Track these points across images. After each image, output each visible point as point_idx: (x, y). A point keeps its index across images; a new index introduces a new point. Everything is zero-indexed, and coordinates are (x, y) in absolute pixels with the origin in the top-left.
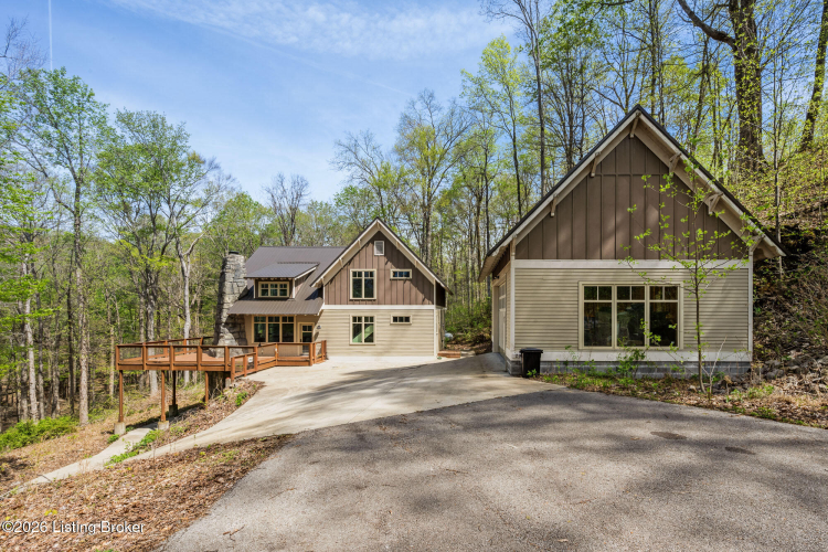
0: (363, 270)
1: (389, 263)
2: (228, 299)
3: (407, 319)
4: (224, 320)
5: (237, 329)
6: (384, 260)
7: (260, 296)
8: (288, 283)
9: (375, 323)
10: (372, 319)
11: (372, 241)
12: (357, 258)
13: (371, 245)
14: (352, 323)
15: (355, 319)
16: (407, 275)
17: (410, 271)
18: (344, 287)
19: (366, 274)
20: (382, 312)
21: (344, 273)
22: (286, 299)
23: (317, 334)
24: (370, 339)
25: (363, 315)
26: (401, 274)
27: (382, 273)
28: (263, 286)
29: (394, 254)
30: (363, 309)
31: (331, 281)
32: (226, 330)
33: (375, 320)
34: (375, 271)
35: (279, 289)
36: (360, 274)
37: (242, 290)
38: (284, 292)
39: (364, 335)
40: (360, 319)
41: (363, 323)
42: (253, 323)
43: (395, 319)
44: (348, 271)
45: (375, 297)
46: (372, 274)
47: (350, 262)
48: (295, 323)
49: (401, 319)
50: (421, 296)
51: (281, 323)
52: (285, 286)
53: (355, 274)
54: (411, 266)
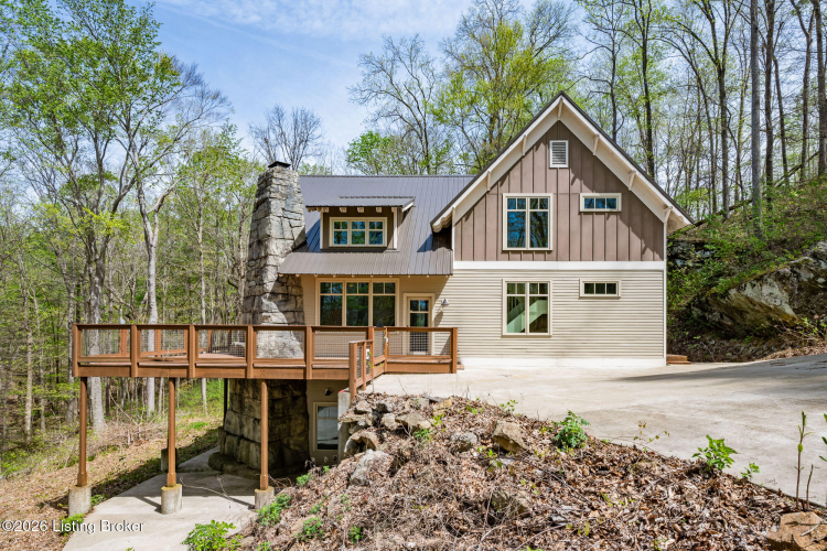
0: (528, 195)
1: (577, 181)
2: (276, 248)
3: (612, 288)
4: (270, 286)
5: (290, 307)
6: (565, 176)
7: (332, 243)
8: (384, 220)
9: (551, 294)
10: (544, 287)
11: (545, 140)
12: (516, 173)
13: (542, 146)
14: (505, 295)
15: (511, 288)
16: (612, 204)
17: (618, 196)
18: (492, 226)
19: (534, 202)
20: (564, 274)
21: (492, 201)
22: (382, 250)
23: (440, 315)
24: (540, 325)
25: (527, 280)
26: (601, 202)
27: (564, 200)
28: (337, 225)
29: (587, 165)
30: (528, 269)
31: (467, 215)
32: (274, 306)
33: (551, 289)
34: (551, 196)
35: (367, 230)
36: (522, 203)
37: (297, 232)
38: (377, 236)
39: (528, 317)
40: (521, 287)
41: (528, 295)
42: (318, 294)
43: (589, 288)
44: (499, 197)
45: (551, 245)
46: (544, 203)
47: (502, 179)
48: (397, 295)
49: (600, 288)
50: (637, 243)
51: (371, 295)
52: (380, 226)
53: (511, 203)
54: (621, 187)
